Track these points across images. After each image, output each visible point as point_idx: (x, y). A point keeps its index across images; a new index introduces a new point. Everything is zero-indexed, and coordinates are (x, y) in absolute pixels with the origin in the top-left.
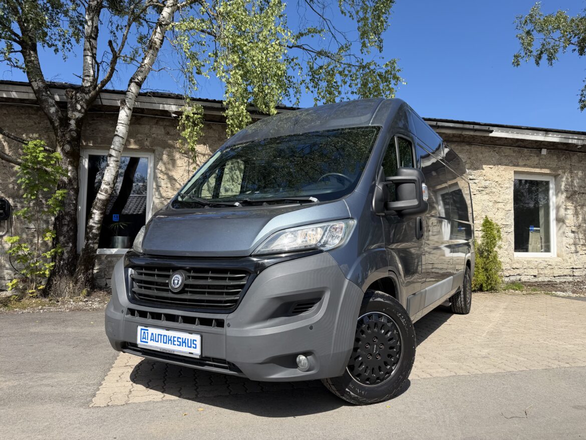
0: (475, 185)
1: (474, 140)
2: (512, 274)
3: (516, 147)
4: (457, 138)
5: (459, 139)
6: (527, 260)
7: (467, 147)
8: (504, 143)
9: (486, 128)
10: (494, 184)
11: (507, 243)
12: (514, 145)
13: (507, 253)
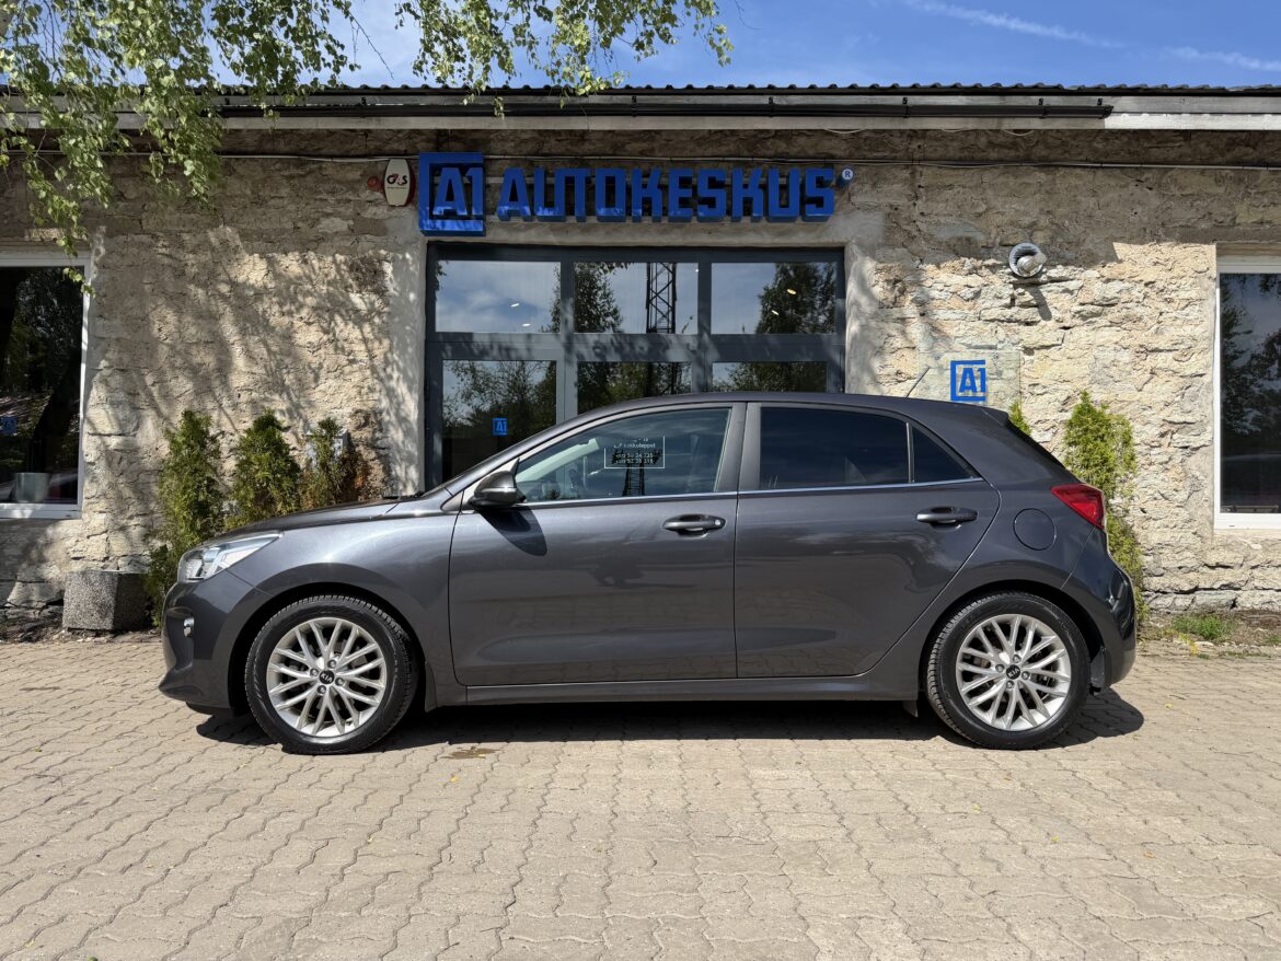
0: (1068, 296)
1: (1065, 152)
2: (1202, 585)
3: (1228, 164)
4: (1006, 151)
5: (1012, 153)
6: (1263, 538)
7: (1041, 176)
8: (1181, 156)
9: (1092, 101)
10: (1137, 292)
11: (1188, 483)
12: (1220, 159)
13: (1184, 514)
